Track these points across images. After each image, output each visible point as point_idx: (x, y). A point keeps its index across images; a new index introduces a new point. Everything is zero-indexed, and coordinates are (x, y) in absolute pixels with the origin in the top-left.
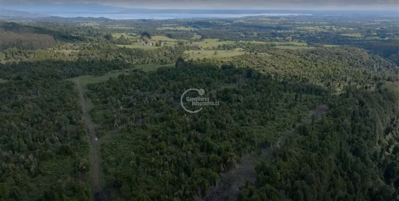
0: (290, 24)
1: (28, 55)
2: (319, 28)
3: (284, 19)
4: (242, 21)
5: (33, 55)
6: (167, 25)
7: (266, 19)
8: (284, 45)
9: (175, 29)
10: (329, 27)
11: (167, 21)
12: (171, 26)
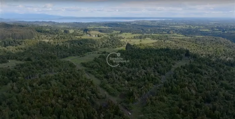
0: (164, 24)
1: (20, 43)
2: (183, 27)
3: (159, 22)
4: (135, 23)
5: (24, 42)
6: (93, 25)
7: (148, 22)
8: (172, 36)
9: (99, 28)
10: (188, 26)
11: (91, 23)
12: (95, 26)
